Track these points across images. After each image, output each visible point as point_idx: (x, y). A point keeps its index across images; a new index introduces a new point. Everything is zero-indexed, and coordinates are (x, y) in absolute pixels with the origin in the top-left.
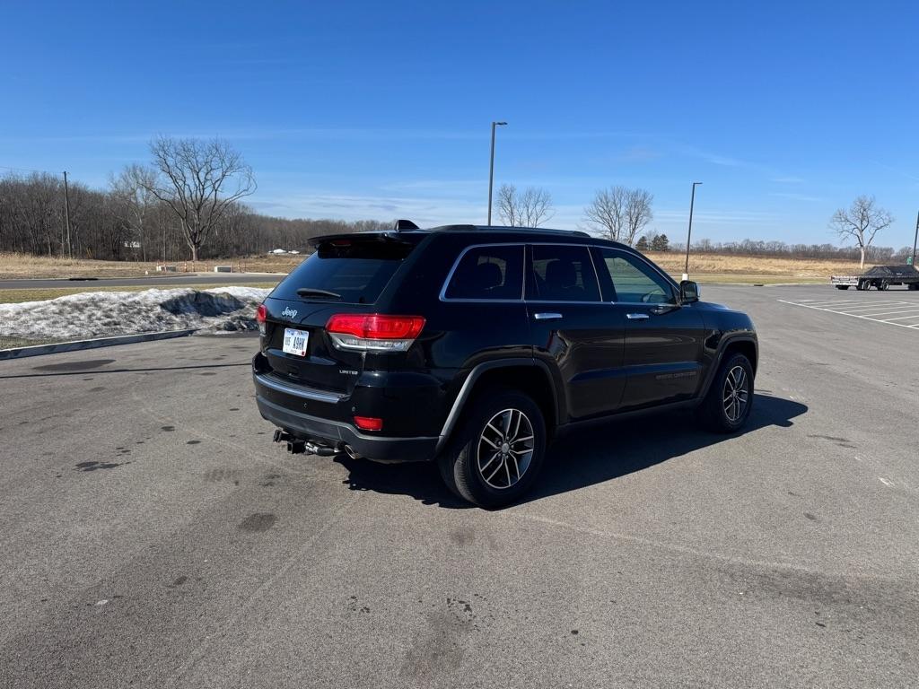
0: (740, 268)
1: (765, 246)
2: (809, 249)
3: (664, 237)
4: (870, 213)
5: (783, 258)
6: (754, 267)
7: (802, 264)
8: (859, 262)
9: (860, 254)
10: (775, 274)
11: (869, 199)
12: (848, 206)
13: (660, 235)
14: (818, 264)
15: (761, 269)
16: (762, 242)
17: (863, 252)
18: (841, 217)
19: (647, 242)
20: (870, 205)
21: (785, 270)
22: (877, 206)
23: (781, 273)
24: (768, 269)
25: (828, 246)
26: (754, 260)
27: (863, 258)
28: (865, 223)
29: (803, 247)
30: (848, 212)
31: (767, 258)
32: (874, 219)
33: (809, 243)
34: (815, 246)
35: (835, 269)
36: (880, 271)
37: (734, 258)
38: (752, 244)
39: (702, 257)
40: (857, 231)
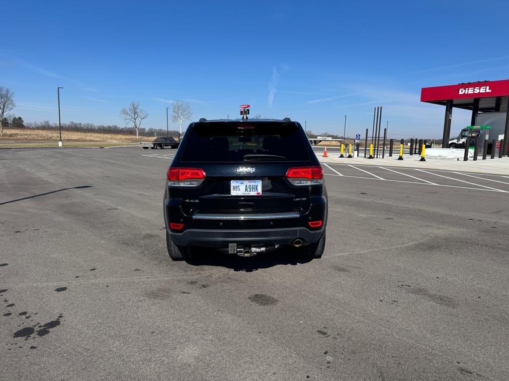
0: (76, 138)
1: (82, 126)
2: (106, 128)
3: (20, 118)
4: (138, 111)
5: (97, 133)
6: (84, 138)
7: (108, 136)
8: (136, 135)
9: (136, 131)
10: (96, 141)
11: (136, 104)
12: (128, 107)
13: (17, 117)
14: (115, 136)
15: (88, 139)
16: (80, 123)
17: (137, 130)
18: (124, 112)
19: (9, 121)
20: (137, 107)
21: (101, 139)
22: (140, 107)
23: (99, 141)
24: (92, 139)
25: (116, 127)
26: (82, 134)
27: (137, 134)
28: (136, 116)
29: (103, 127)
30: (128, 110)
31: (89, 133)
32: (140, 114)
33: (106, 125)
34: (109, 127)
35: (125, 139)
36: (160, 140)
37: (70, 132)
38: (75, 124)
39: (51, 132)
40: (133, 119)
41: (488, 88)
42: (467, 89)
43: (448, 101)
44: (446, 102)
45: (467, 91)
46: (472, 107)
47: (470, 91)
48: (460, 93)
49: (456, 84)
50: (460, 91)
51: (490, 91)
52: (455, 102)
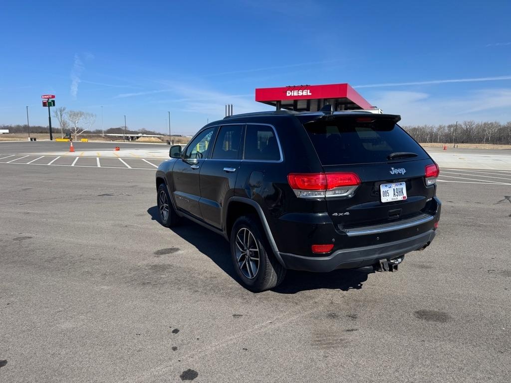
41: (309, 91)
42: (293, 91)
43: (277, 101)
44: (275, 103)
45: (293, 93)
46: (292, 108)
47: (295, 93)
48: (288, 95)
49: (284, 86)
50: (288, 93)
51: (310, 94)
52: (283, 102)
